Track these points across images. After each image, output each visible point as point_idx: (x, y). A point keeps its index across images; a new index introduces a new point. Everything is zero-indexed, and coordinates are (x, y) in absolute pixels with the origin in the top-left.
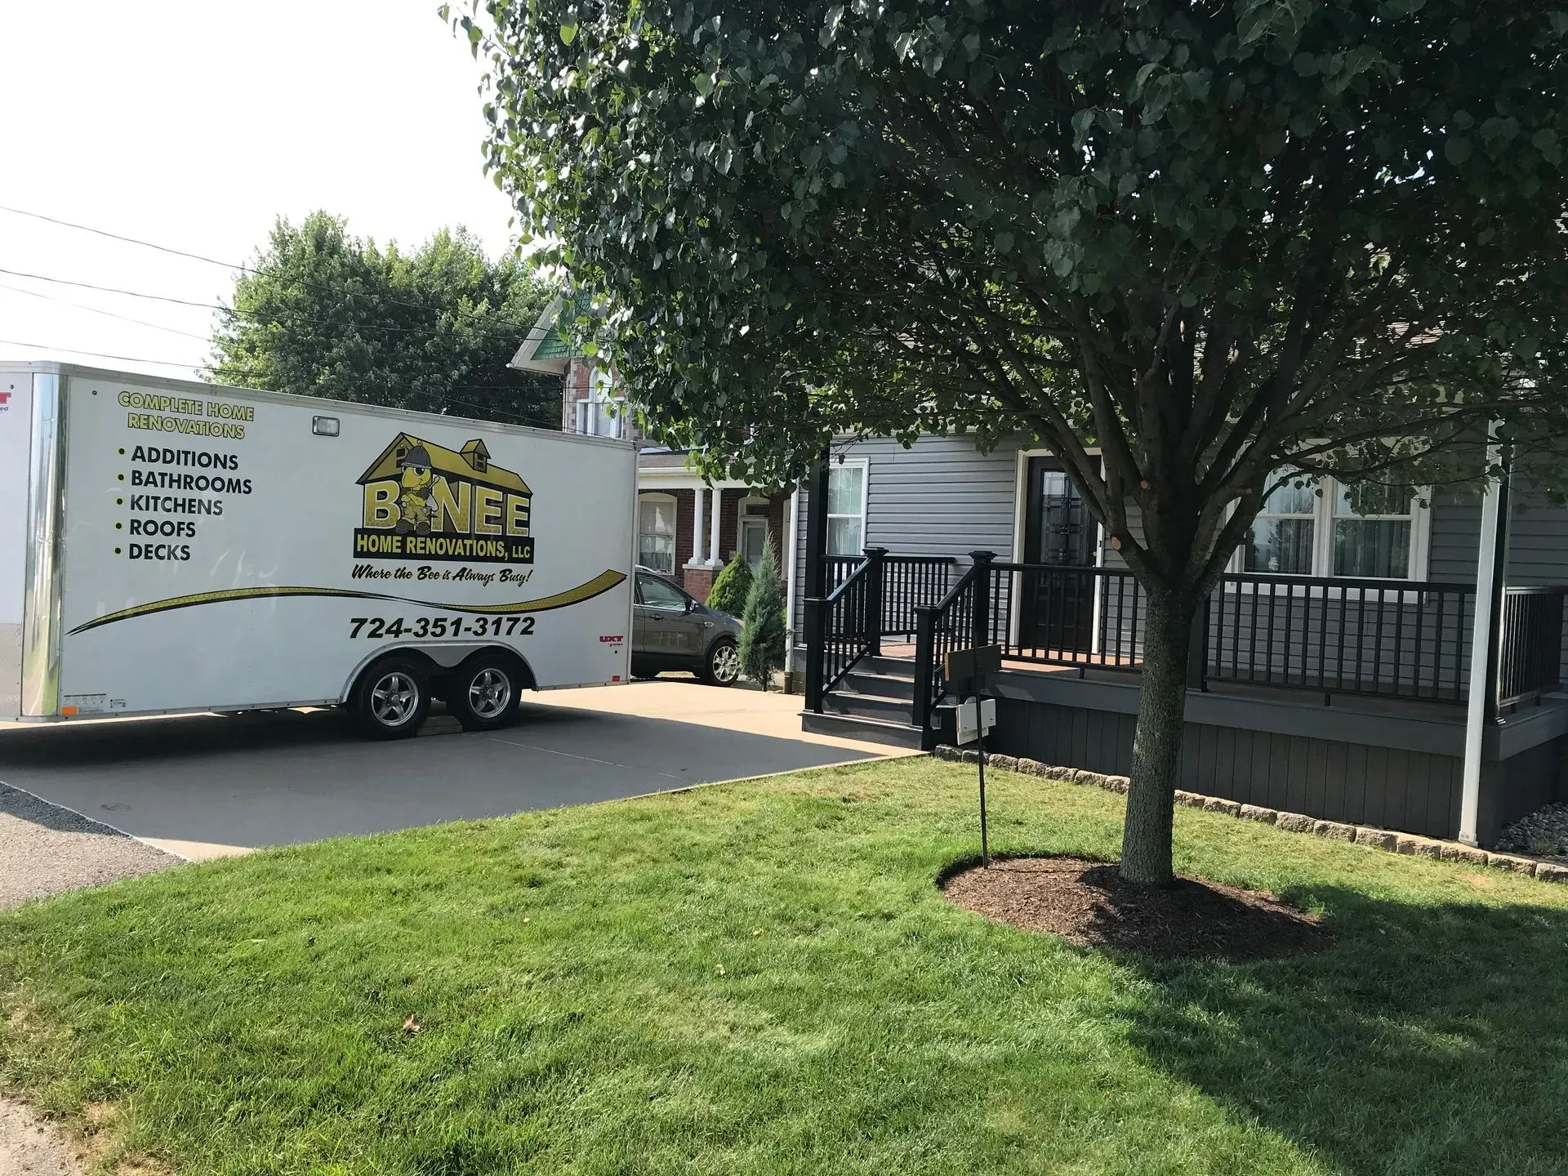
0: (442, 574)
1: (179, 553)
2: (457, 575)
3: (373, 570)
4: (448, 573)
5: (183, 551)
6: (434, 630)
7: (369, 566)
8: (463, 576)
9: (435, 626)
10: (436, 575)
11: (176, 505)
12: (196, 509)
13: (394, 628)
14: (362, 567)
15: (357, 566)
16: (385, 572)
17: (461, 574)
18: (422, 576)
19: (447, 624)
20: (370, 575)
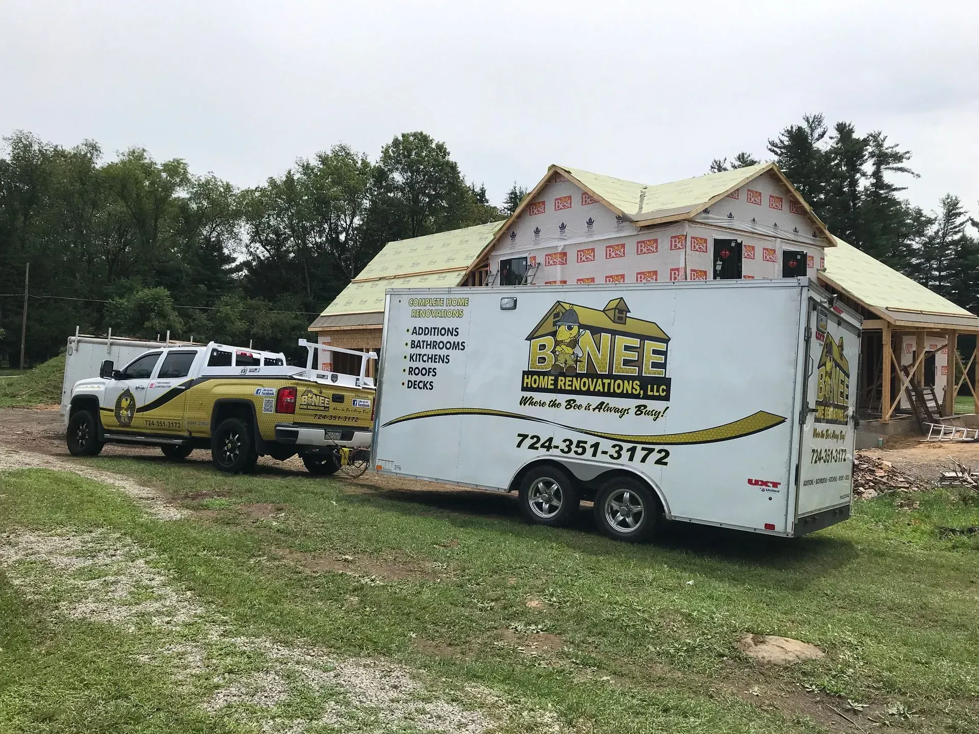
0: (584, 406)
1: (428, 386)
2: (597, 408)
3: (534, 401)
4: (589, 405)
5: (430, 385)
6: (577, 449)
7: (531, 397)
8: (601, 408)
9: (578, 446)
10: (579, 407)
11: (428, 358)
12: (437, 360)
13: (547, 444)
14: (527, 397)
15: (523, 397)
16: (542, 402)
17: (600, 407)
18: (568, 407)
19: (587, 446)
20: (531, 403)
